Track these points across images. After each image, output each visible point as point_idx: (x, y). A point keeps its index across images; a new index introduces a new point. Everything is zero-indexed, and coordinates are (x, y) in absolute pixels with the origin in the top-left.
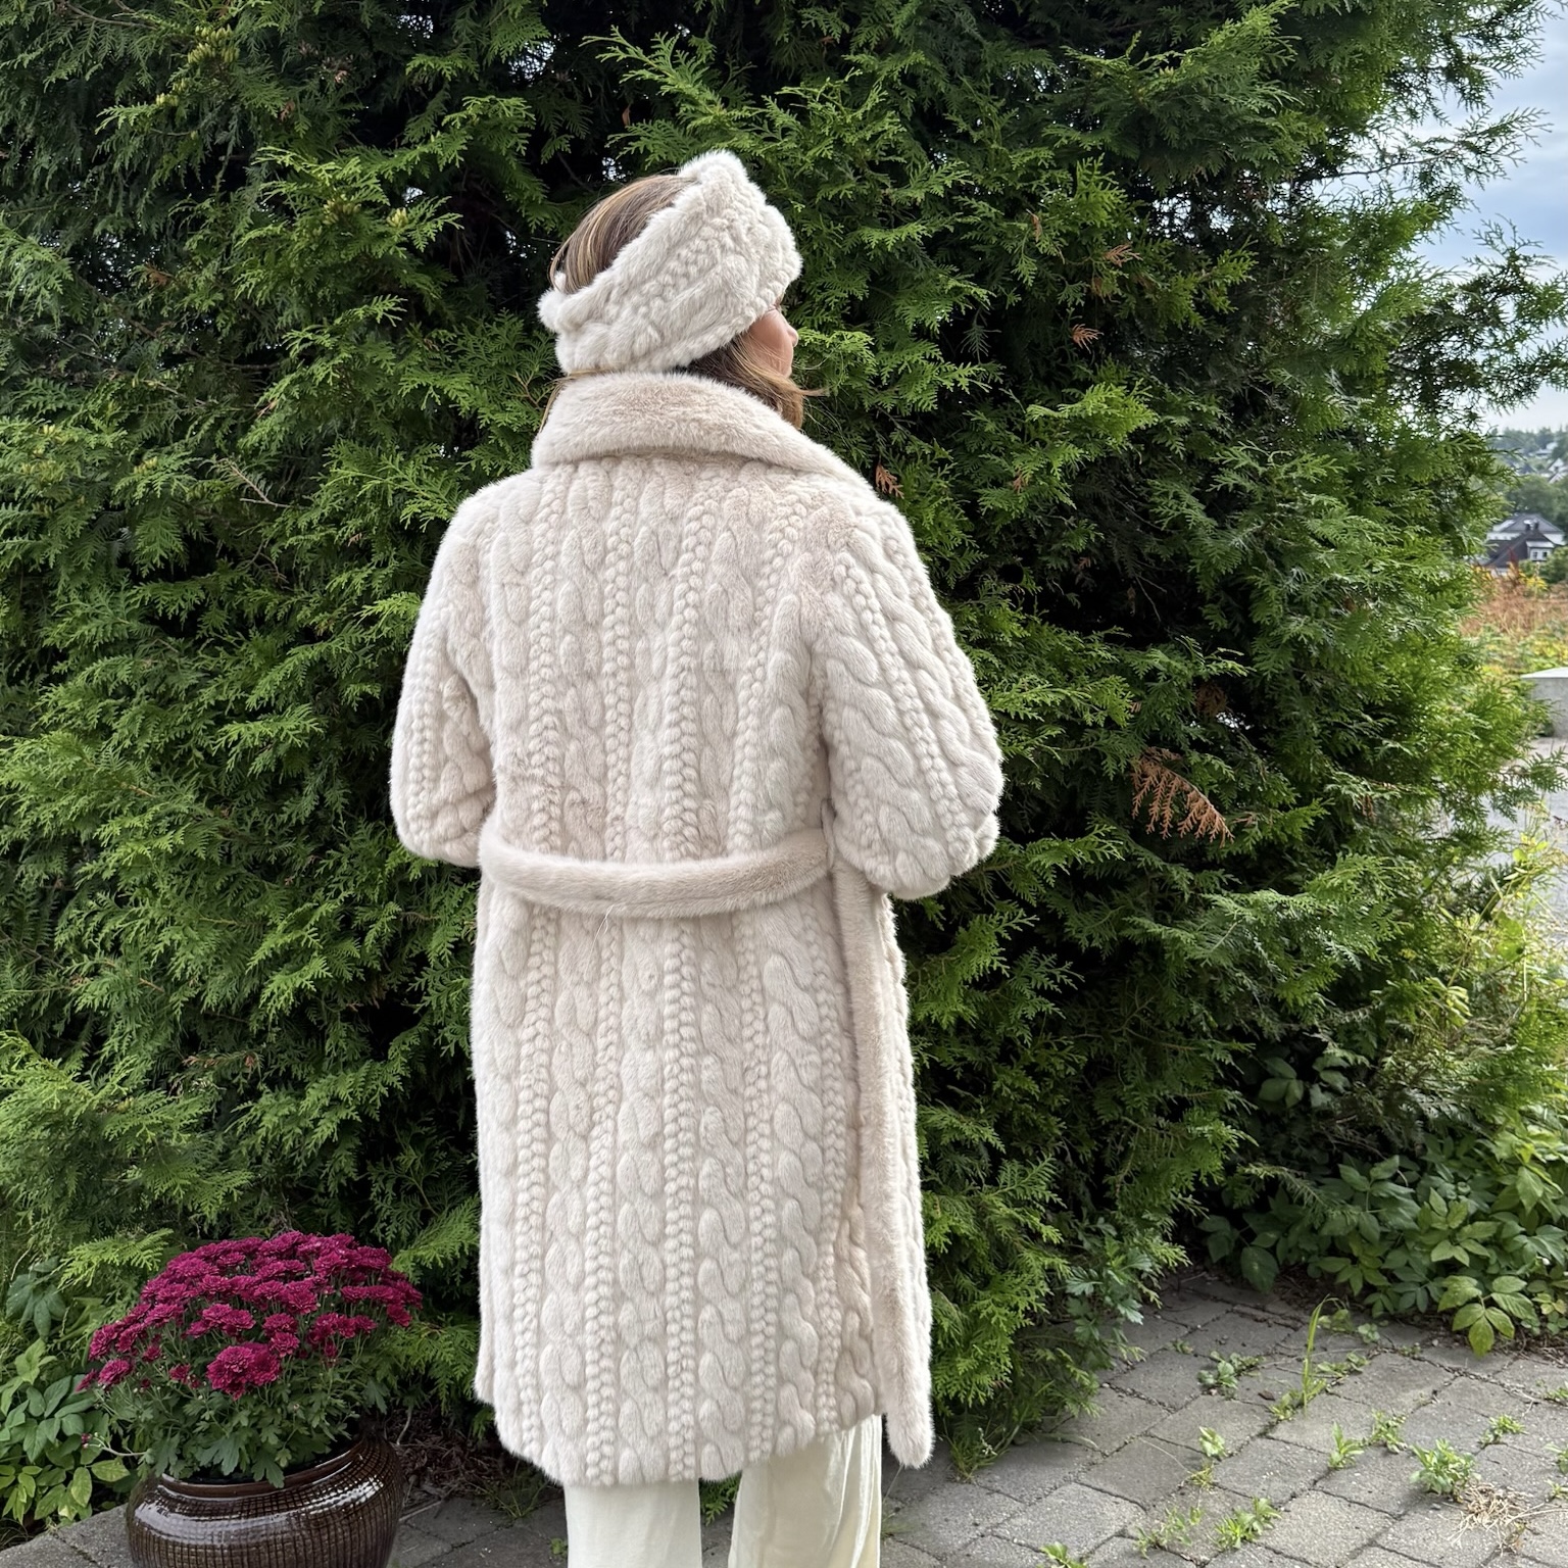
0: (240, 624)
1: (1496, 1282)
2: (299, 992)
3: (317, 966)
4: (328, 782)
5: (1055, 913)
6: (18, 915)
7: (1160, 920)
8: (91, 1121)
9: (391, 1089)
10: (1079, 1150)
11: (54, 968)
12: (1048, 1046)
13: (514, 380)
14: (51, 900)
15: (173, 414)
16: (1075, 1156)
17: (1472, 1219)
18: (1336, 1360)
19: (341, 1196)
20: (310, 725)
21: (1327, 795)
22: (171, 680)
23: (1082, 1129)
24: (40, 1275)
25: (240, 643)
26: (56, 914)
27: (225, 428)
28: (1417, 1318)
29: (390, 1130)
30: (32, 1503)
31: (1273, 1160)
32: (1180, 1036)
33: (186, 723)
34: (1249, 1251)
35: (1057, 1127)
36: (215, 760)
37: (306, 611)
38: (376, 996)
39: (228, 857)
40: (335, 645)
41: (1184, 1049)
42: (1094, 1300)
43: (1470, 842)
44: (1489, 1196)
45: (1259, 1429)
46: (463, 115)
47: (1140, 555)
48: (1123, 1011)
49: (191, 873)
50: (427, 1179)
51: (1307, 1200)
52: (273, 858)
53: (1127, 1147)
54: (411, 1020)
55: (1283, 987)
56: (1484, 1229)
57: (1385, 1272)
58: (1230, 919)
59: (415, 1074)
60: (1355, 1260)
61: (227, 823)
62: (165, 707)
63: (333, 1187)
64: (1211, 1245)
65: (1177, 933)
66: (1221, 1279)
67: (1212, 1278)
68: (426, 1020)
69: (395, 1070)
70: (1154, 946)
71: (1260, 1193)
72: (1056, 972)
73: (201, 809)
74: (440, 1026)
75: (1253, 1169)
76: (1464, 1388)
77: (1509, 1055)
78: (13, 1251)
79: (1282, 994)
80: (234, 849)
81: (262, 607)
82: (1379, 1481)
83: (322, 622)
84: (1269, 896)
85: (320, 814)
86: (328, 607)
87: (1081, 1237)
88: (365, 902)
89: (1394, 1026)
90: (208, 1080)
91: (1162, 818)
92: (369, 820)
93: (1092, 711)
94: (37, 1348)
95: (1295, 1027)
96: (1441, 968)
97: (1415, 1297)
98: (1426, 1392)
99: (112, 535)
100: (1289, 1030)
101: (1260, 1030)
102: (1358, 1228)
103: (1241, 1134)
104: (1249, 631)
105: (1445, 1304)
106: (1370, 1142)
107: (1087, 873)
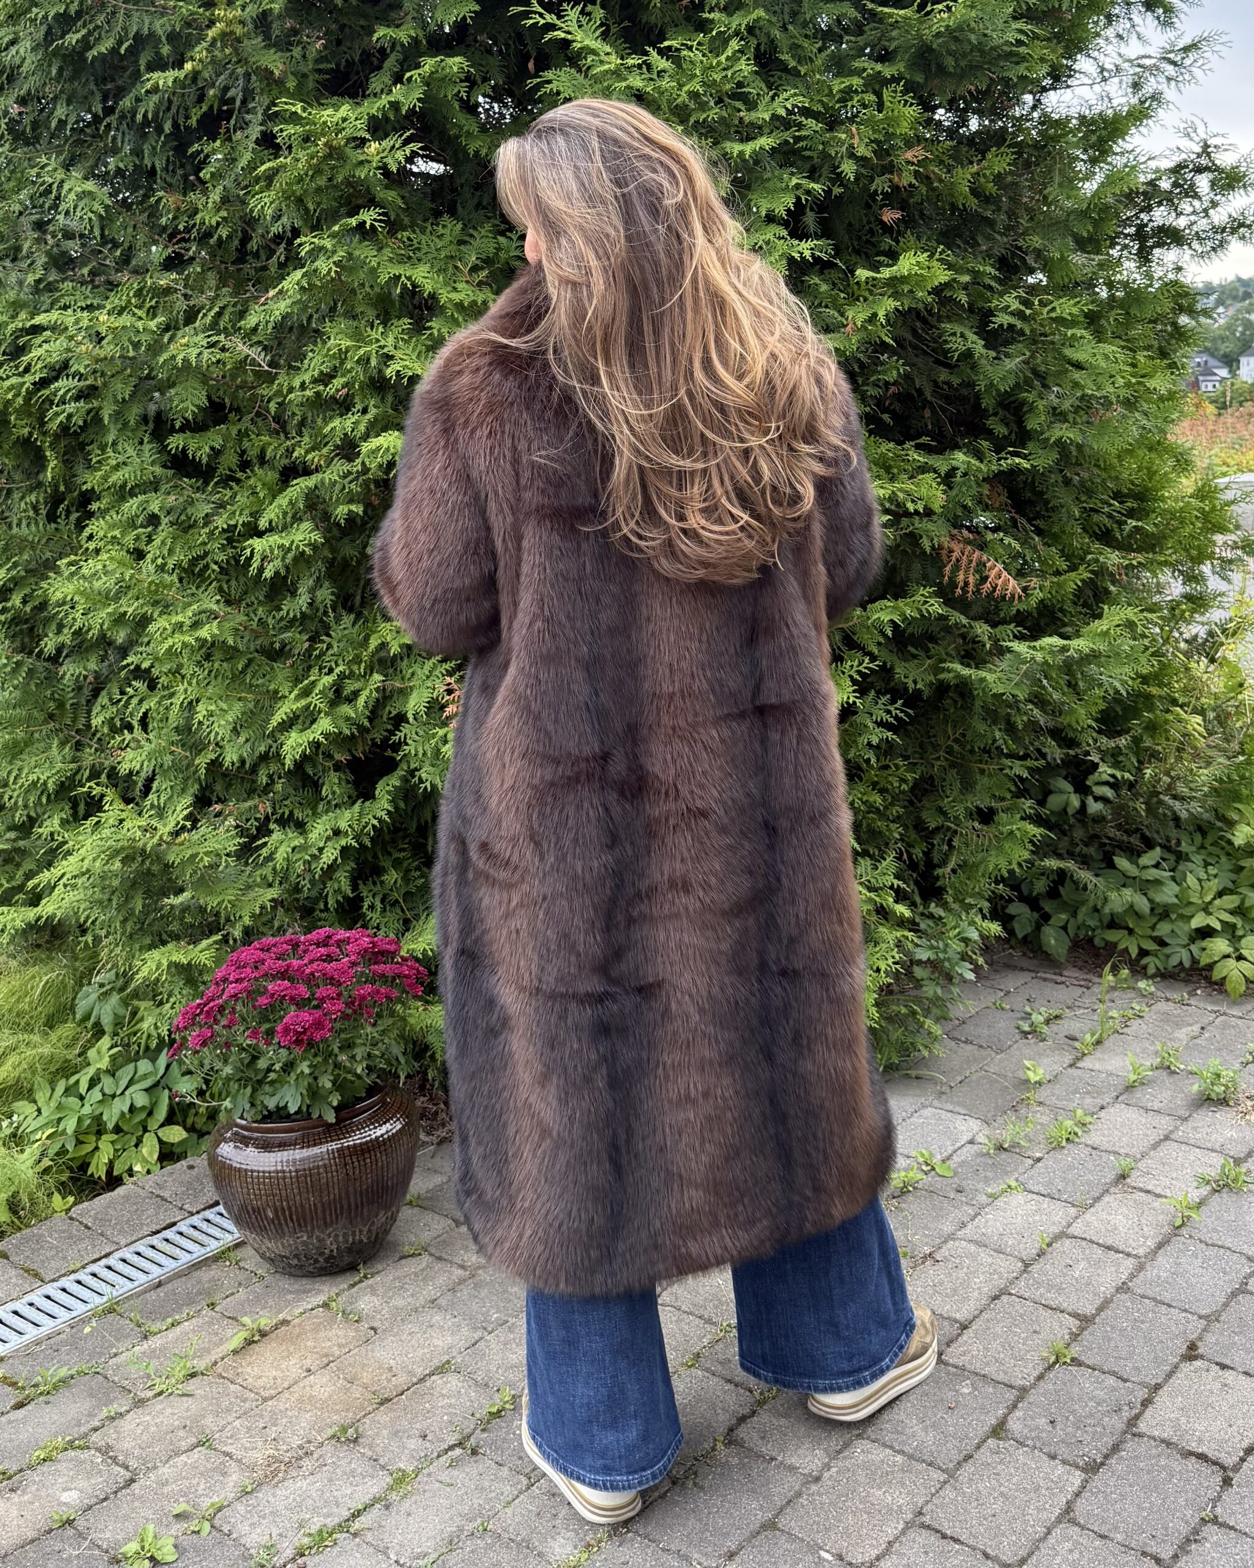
0: (247, 463)
1: (1243, 941)
2: (314, 745)
3: (325, 724)
4: (318, 583)
6: (61, 705)
7: (969, 666)
9: (380, 820)
10: (912, 851)
11: (91, 746)
12: (887, 767)
13: (457, 267)
14: (86, 692)
15: (181, 305)
16: (910, 855)
17: (1220, 894)
18: (1122, 1009)
19: (336, 910)
20: (313, 536)
21: (1089, 563)
22: (190, 510)
23: (913, 835)
24: (102, 985)
25: (248, 478)
26: (91, 702)
27: (228, 314)
28: (1183, 975)
29: (375, 856)
30: (111, 1163)
31: (1060, 857)
32: (986, 757)
33: (204, 544)
34: (1046, 929)
35: (896, 832)
37: (300, 451)
38: (363, 749)
40: (326, 476)
41: (989, 768)
42: (936, 965)
43: (1196, 602)
44: (1234, 876)
45: (1069, 1062)
46: (420, 71)
47: (936, 385)
48: (941, 740)
50: (406, 893)
51: (1090, 887)
52: (277, 645)
53: (951, 846)
55: (1064, 715)
56: (1229, 901)
57: (1155, 939)
58: (1023, 661)
59: (396, 808)
60: (1131, 931)
61: (241, 619)
62: (186, 530)
63: (331, 903)
64: (1016, 925)
65: (983, 674)
66: (1024, 955)
67: (1017, 954)
68: (404, 766)
69: (381, 806)
70: (964, 689)
71: (1053, 882)
72: (892, 708)
74: (416, 770)
75: (1047, 863)
76: (1225, 1024)
77: (1241, 763)
79: (1064, 720)
81: (264, 450)
82: (1167, 1094)
83: (314, 459)
84: (1055, 641)
85: (308, 611)
86: (316, 447)
87: (917, 920)
88: (353, 675)
89: (1149, 747)
91: (966, 584)
92: (350, 612)
93: (913, 501)
94: (105, 1042)
95: (1072, 752)
96: (1181, 700)
97: (1180, 955)
98: (1196, 1028)
99: (148, 398)
100: (1068, 755)
101: (1043, 756)
102: (1132, 906)
103: (1041, 830)
104: (1023, 437)
105: (1204, 961)
106: (1135, 840)
107: (910, 630)
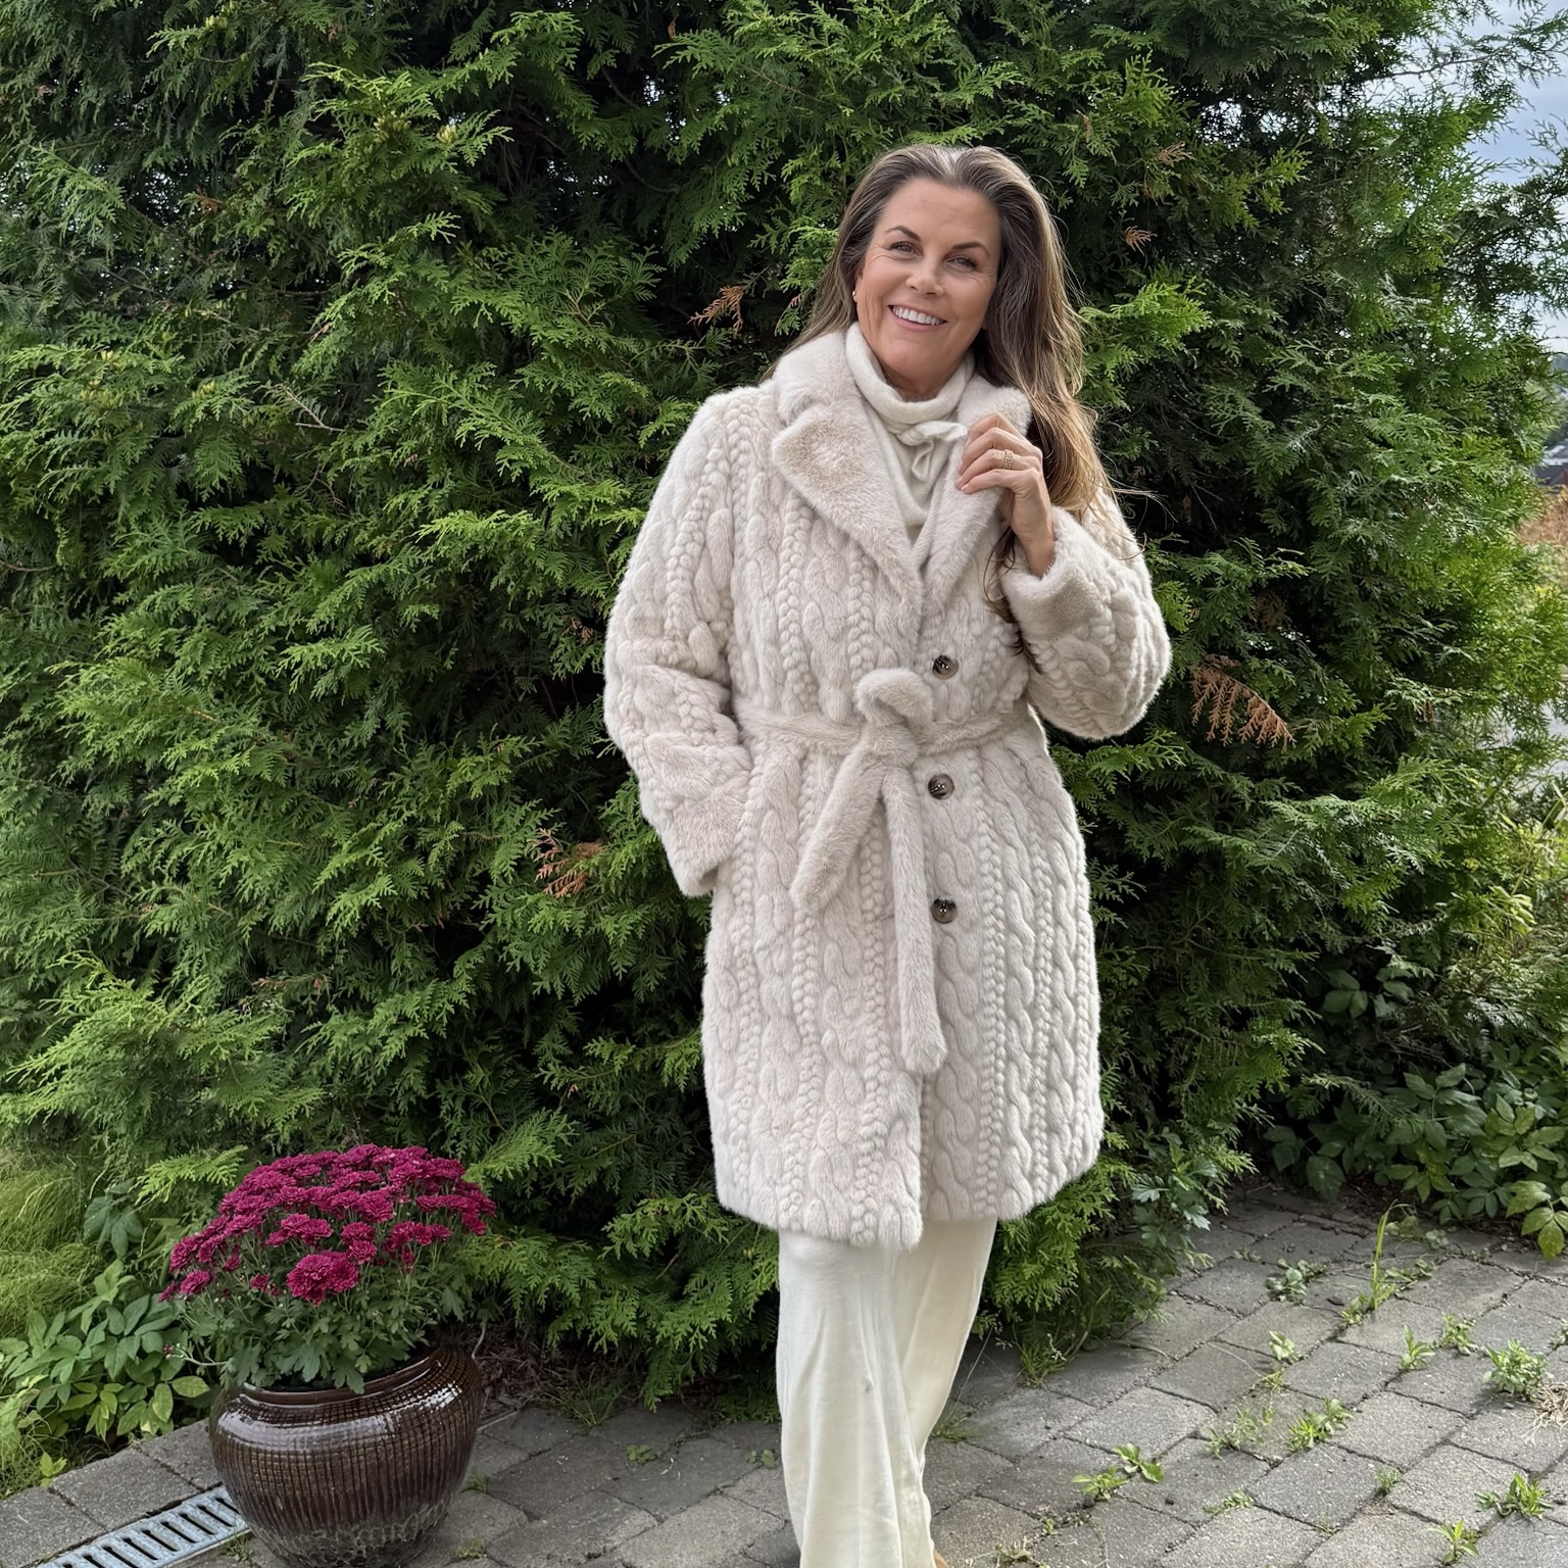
0: (298, 549)
2: (365, 910)
3: (382, 884)
4: (389, 705)
5: (1115, 823)
6: (86, 845)
7: (1222, 830)
8: (164, 1041)
9: (457, 1006)
10: (1142, 1060)
11: (122, 897)
12: (1110, 955)
13: (564, 298)
14: (118, 830)
15: (226, 343)
16: (1139, 1067)
17: (1539, 1124)
18: (1405, 1266)
19: (411, 1114)
20: (371, 645)
21: (1388, 700)
22: (231, 607)
23: (1145, 1040)
24: (116, 1196)
25: (299, 568)
26: (122, 844)
27: (279, 355)
28: (1486, 1225)
29: (458, 1048)
30: (115, 1420)
31: (1337, 1071)
32: (1242, 947)
33: (248, 650)
34: (1314, 1160)
35: (1121, 1037)
36: (275, 685)
37: (364, 535)
38: (440, 916)
39: (292, 781)
40: (393, 566)
41: (1248, 959)
42: (1160, 1208)
43: (1533, 751)
44: (1557, 1102)
45: (1329, 1334)
46: (511, 30)
47: (1196, 465)
48: (1185, 922)
49: (256, 797)
50: (496, 1096)
51: (1372, 1109)
52: (336, 782)
53: (1191, 1058)
54: (475, 939)
55: (1345, 893)
56: (1551, 1134)
57: (1452, 1179)
58: (1291, 826)
59: (481, 993)
60: (1422, 1168)
61: (290, 747)
62: (227, 634)
63: (403, 1106)
64: (1276, 1155)
65: (1238, 841)
66: (1287, 1190)
67: (1278, 1188)
68: (490, 938)
69: (460, 988)
70: (1215, 856)
71: (1326, 1103)
72: (1118, 882)
73: (265, 733)
75: (1318, 1080)
76: (1536, 1293)
78: (89, 1175)
79: (1345, 902)
80: (298, 772)
81: (320, 532)
82: (1451, 1383)
83: (380, 545)
84: (1330, 802)
85: (382, 738)
86: (385, 529)
87: (1146, 1146)
88: (428, 822)
89: (1458, 936)
90: (277, 1002)
91: (1222, 725)
92: (430, 743)
94: (116, 1268)
95: (1358, 940)
96: (1504, 877)
97: (1483, 1201)
98: (1496, 1295)
99: (170, 464)
100: (1351, 943)
101: (1322, 943)
102: (1424, 1136)
103: (1307, 1042)
104: (1305, 536)
105: (1513, 1209)
106: (1435, 1051)
107: (1149, 782)
